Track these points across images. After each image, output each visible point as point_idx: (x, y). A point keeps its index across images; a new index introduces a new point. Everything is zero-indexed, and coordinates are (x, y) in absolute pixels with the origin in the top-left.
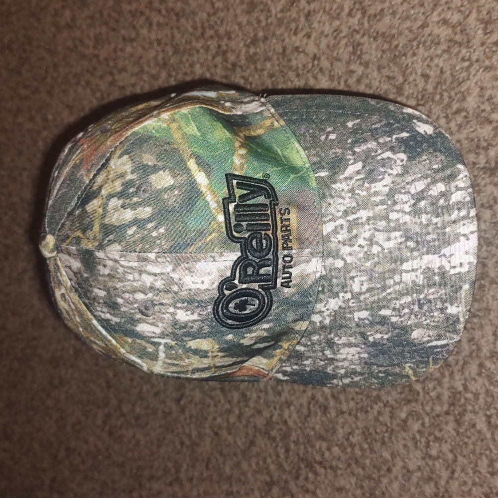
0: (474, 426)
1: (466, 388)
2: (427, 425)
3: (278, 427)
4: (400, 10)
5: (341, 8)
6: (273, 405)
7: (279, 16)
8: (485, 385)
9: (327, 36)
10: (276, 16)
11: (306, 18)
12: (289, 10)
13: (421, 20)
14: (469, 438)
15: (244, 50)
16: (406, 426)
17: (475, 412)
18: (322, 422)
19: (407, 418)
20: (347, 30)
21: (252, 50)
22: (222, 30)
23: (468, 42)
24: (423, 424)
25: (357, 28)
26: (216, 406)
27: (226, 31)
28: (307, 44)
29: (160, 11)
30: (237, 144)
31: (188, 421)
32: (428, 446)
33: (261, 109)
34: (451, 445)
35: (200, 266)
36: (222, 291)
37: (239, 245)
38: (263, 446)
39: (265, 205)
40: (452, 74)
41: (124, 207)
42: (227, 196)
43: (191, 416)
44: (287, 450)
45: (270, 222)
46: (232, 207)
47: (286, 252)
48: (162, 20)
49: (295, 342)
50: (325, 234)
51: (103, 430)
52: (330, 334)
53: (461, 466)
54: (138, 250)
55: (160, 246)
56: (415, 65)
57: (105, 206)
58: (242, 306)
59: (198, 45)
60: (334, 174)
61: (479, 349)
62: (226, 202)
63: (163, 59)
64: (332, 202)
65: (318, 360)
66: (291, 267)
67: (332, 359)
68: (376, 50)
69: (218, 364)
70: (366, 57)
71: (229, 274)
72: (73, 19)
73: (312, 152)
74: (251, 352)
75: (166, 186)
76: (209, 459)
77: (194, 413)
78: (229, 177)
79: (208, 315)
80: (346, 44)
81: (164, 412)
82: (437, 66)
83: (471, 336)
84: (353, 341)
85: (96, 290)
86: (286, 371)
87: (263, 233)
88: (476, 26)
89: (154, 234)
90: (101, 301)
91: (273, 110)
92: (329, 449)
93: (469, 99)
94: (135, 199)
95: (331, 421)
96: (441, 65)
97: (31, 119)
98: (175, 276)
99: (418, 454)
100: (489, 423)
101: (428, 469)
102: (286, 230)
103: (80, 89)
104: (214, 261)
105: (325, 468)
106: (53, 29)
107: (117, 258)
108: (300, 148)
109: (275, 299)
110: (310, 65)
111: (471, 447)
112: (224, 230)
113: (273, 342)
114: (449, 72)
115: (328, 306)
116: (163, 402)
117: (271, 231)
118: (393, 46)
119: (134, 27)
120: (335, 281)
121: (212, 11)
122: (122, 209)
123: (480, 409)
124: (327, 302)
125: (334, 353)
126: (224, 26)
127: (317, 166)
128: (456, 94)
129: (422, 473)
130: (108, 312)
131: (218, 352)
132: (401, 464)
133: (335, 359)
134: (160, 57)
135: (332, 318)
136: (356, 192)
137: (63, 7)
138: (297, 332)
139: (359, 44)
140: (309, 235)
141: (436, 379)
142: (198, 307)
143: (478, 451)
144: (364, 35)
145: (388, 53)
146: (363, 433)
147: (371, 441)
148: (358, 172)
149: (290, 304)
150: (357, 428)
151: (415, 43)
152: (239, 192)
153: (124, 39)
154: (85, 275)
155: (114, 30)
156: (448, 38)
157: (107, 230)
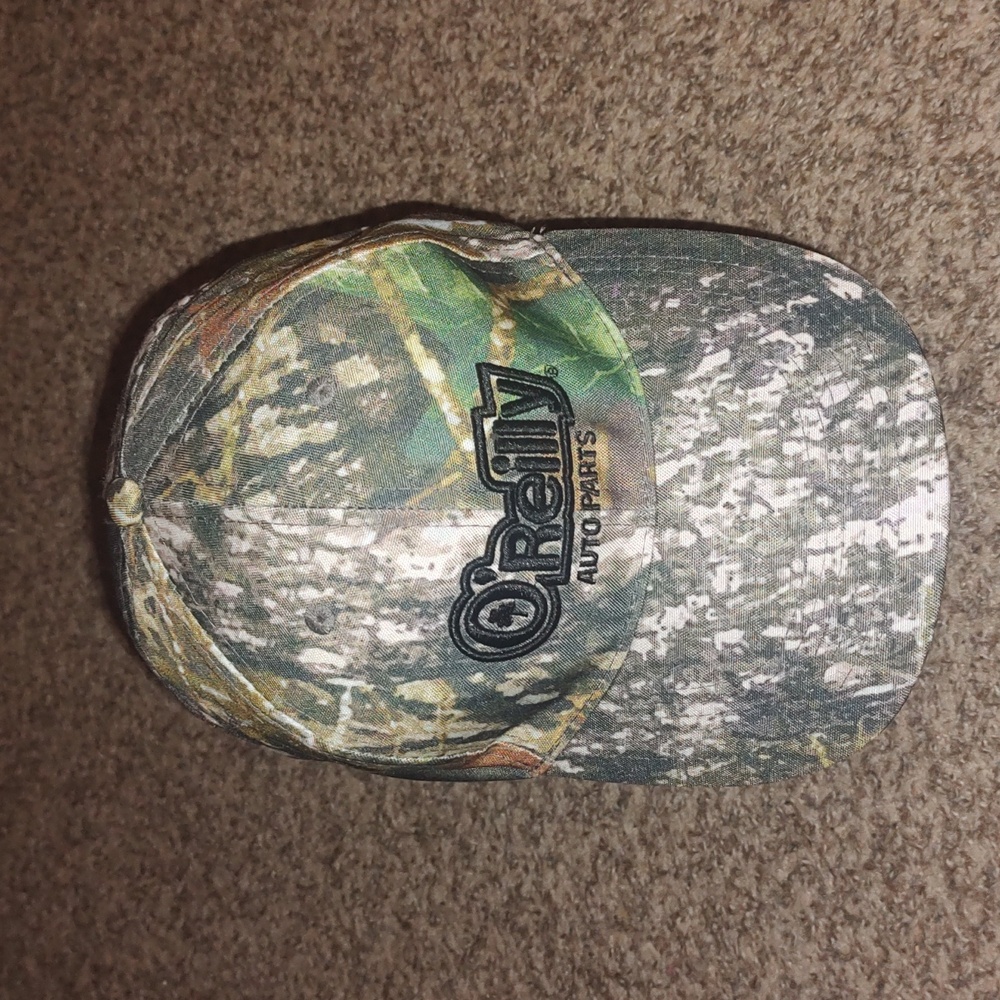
0: (922, 890)
1: (905, 816)
2: (830, 891)
3: (531, 907)
4: (777, 99)
5: (664, 95)
6: (522, 862)
7: (543, 110)
8: (943, 809)
9: (635, 148)
10: (538, 109)
11: (597, 115)
12: (564, 100)
13: (816, 117)
14: (912, 914)
15: (474, 175)
16: (790, 895)
17: (924, 863)
18: (622, 893)
19: (789, 878)
20: (675, 135)
21: (490, 175)
22: (431, 139)
23: (906, 157)
24: (822, 891)
25: (694, 132)
26: (405, 869)
27: (439, 138)
28: (597, 162)
29: (309, 101)
30: (496, 311)
31: (349, 903)
32: (831, 932)
33: (536, 253)
34: (877, 930)
35: (429, 534)
36: (468, 584)
37: (501, 496)
38: (501, 947)
39: (551, 425)
40: (875, 217)
41: (282, 421)
42: (481, 404)
43: (356, 891)
44: (550, 954)
45: (559, 456)
46: (488, 424)
47: (588, 515)
48: (312, 119)
49: (599, 694)
50: (660, 482)
51: (170, 927)
52: (667, 676)
53: (897, 972)
54: (309, 503)
55: (352, 494)
56: (805, 201)
57: (244, 422)
58: (503, 616)
59: (384, 167)
60: (678, 371)
61: (930, 739)
62: (477, 415)
63: (315, 192)
64: (673, 424)
65: (642, 731)
66: (597, 543)
67: (668, 727)
68: (730, 174)
69: (452, 735)
70: (711, 186)
71: (481, 552)
72: (136, 116)
73: (635, 331)
74: (515, 713)
75: (365, 383)
76: (390, 977)
77: (361, 885)
78: (483, 369)
79: (437, 631)
80: (673, 162)
81: (299, 886)
82: (847, 202)
83: (914, 715)
84: (712, 689)
85: (221, 585)
86: (578, 756)
87: (546, 475)
88: (920, 127)
89: (342, 472)
90: (231, 606)
91: (557, 256)
92: (634, 948)
93: (909, 263)
94: (305, 408)
95: (637, 891)
96: (855, 199)
97: (43, 310)
98: (380, 553)
99: (812, 949)
100: (952, 884)
101: (832, 979)
102: (589, 473)
103: (144, 252)
104: (456, 525)
105: (626, 986)
106: (93, 136)
107: (268, 518)
108: (611, 324)
109: (566, 604)
110: (603, 202)
111: (916, 931)
112: (474, 467)
113: (557, 694)
114: (869, 213)
115: (664, 622)
116: (298, 865)
117: (561, 474)
118: (763, 165)
119: (257, 132)
120: (679, 572)
121: (412, 102)
122: (280, 427)
123: (934, 855)
124: (664, 613)
125: (673, 715)
126: (437, 130)
127: (646, 357)
128: (883, 254)
129: (821, 990)
130: (244, 628)
131: (454, 707)
132: (778, 972)
133: (675, 728)
134: (308, 189)
135: (673, 645)
136: (720, 404)
137: (117, 94)
138: (603, 674)
139: (697, 162)
140: (631, 484)
141: (846, 800)
142: (421, 615)
143: (930, 941)
144: (708, 144)
145: (753, 179)
146: (704, 911)
147: (719, 928)
148: (722, 369)
149: (593, 616)
150: (691, 903)
151: (805, 160)
152: (501, 398)
153: (236, 153)
154: (201, 556)
155: (217, 137)
156: (867, 149)
157: (249, 466)
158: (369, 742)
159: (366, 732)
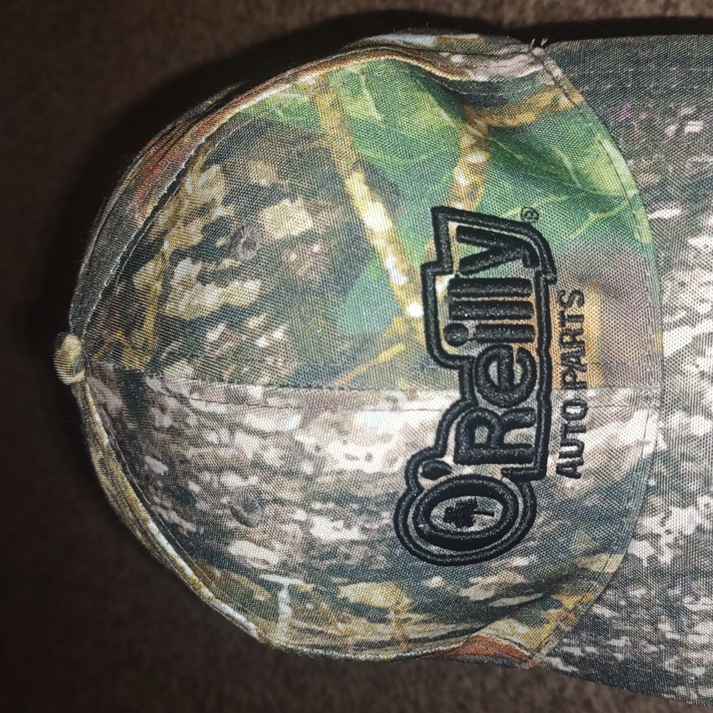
30: (466, 141)
33: (533, 70)
35: (361, 419)
36: (416, 478)
37: (456, 373)
39: (525, 283)
41: (203, 279)
42: (433, 258)
45: (533, 322)
46: (442, 285)
47: (570, 395)
49: (591, 596)
50: (668, 353)
51: (274, 672)
52: (673, 586)
54: (226, 375)
55: (273, 369)
57: (166, 276)
58: (463, 515)
60: (696, 213)
62: (429, 272)
64: (687, 280)
65: (644, 642)
66: (583, 430)
67: (674, 643)
69: (412, 636)
71: (430, 440)
73: (645, 163)
74: (487, 613)
75: (295, 233)
78: (441, 214)
79: (382, 531)
85: (148, 459)
86: (571, 655)
87: (515, 346)
89: (262, 342)
90: (160, 484)
91: (558, 72)
94: (227, 262)
98: (307, 440)
102: (574, 342)
104: (394, 409)
107: (185, 392)
108: (615, 154)
109: (542, 502)
112: (421, 338)
113: (540, 595)
115: (669, 525)
117: (535, 344)
120: (687, 466)
122: (199, 285)
124: (668, 515)
125: (680, 631)
127: (653, 196)
130: (174, 509)
131: (409, 611)
133: (681, 644)
135: (679, 552)
138: (596, 576)
140: (630, 353)
142: (360, 512)
149: (574, 512)
152: (460, 251)
154: (131, 426)
157: (170, 328)
158: (317, 640)
159: (311, 631)
